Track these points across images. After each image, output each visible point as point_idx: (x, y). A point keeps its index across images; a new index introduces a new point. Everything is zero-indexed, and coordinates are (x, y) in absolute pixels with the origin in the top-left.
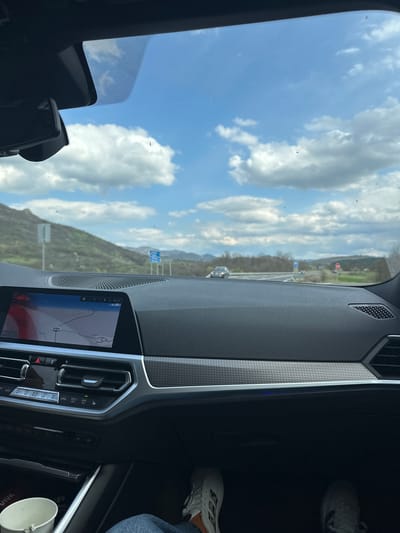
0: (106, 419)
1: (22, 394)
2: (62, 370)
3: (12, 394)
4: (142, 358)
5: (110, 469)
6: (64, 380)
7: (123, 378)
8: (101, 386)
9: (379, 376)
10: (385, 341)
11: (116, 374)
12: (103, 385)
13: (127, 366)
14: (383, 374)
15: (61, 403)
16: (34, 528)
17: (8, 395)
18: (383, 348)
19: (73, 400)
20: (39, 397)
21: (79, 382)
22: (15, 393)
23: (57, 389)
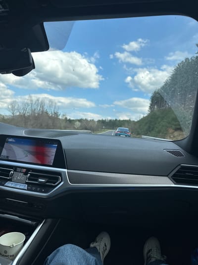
0: (49, 197)
1: (10, 185)
2: (29, 175)
3: (5, 185)
4: (66, 170)
5: (49, 220)
6: (29, 179)
7: (57, 179)
8: (46, 182)
9: (175, 183)
10: (179, 167)
11: (54, 177)
12: (47, 182)
13: (59, 174)
14: (177, 182)
15: (28, 190)
16: (15, 245)
17: (3, 185)
18: (178, 171)
19: (34, 188)
20: (18, 187)
21: (37, 180)
22: (6, 184)
23: (26, 183)
